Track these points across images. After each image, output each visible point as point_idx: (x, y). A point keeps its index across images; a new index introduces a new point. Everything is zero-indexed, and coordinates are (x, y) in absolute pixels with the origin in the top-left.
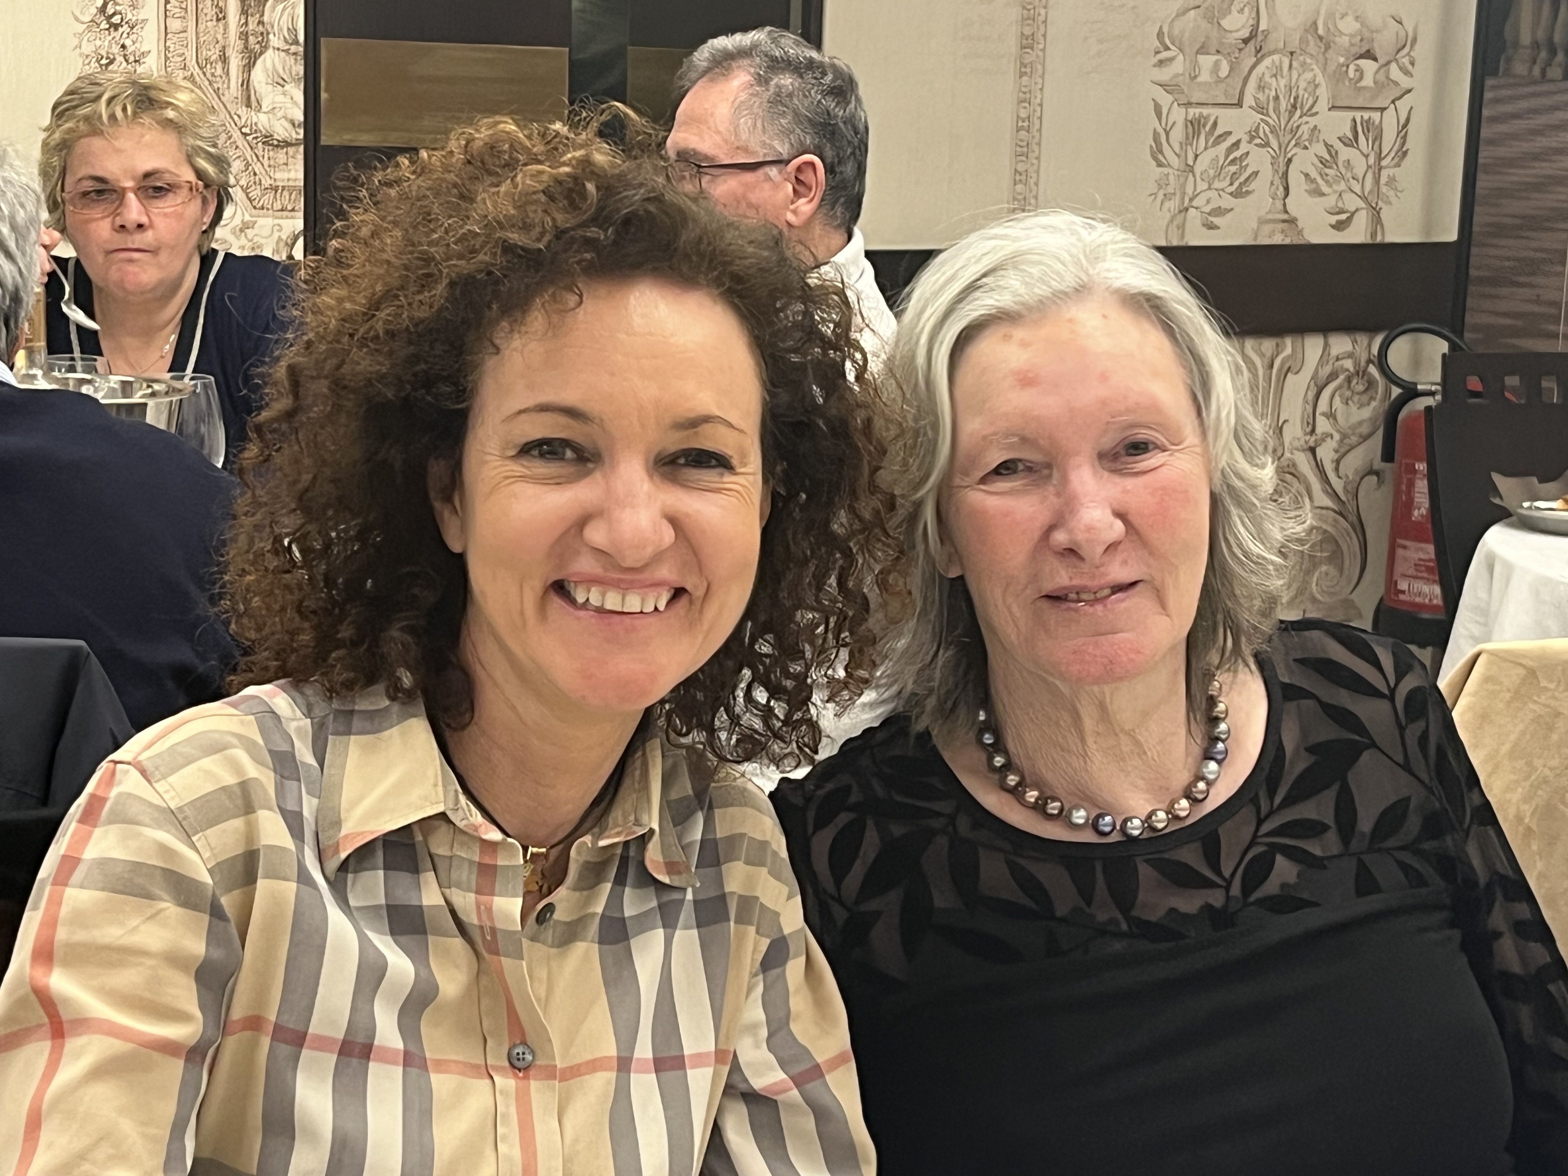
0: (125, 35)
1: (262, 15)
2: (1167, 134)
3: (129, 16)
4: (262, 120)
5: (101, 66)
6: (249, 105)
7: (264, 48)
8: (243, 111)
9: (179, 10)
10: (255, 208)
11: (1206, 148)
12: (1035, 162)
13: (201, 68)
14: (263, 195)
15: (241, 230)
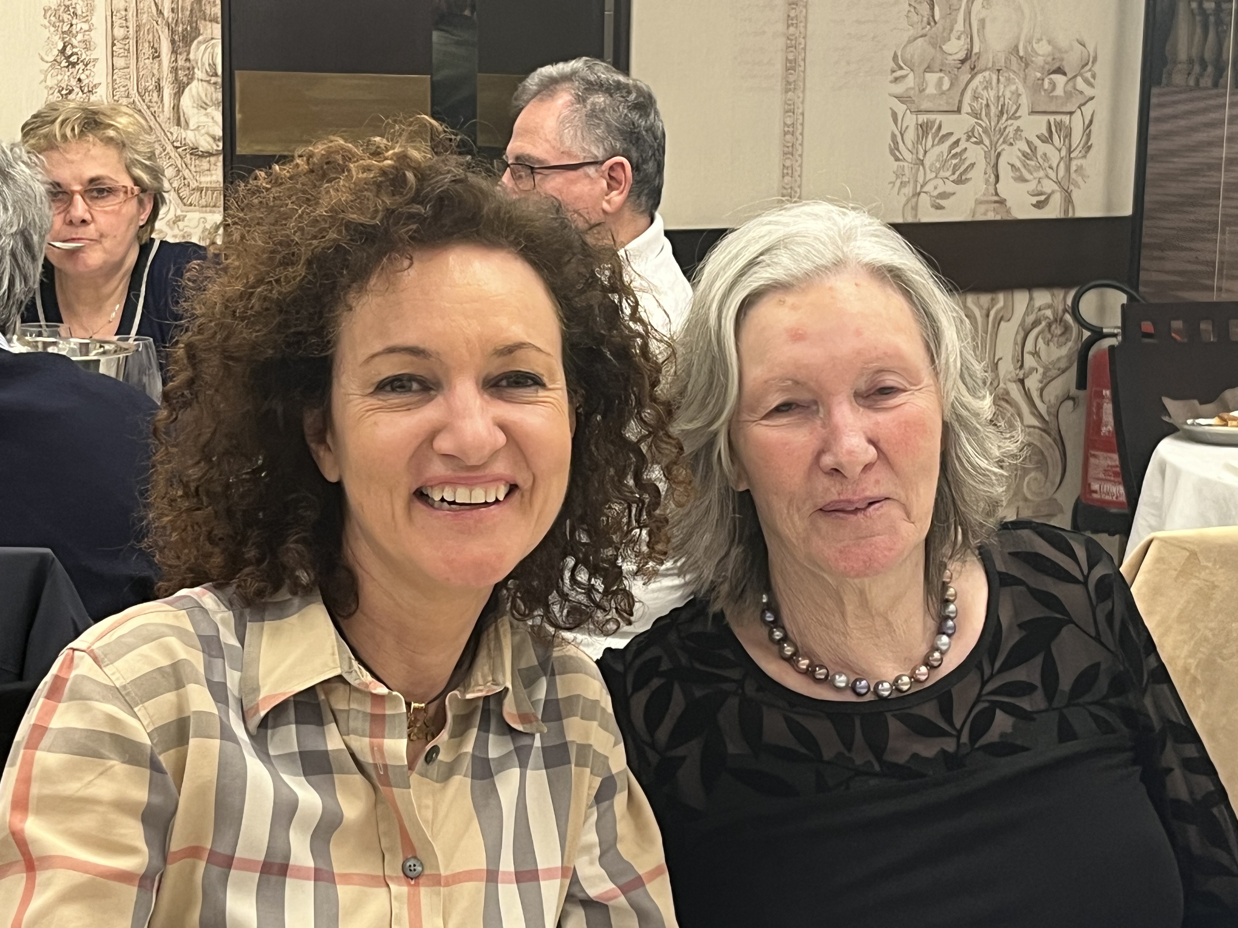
0: (81, 71)
1: (188, 54)
2: (902, 135)
3: (84, 56)
4: (190, 136)
5: (62, 95)
6: (179, 124)
7: (191, 79)
8: (175, 129)
9: (122, 51)
10: (185, 205)
11: (933, 146)
12: (799, 159)
13: (141, 96)
14: (192, 194)
15: (174, 223)
